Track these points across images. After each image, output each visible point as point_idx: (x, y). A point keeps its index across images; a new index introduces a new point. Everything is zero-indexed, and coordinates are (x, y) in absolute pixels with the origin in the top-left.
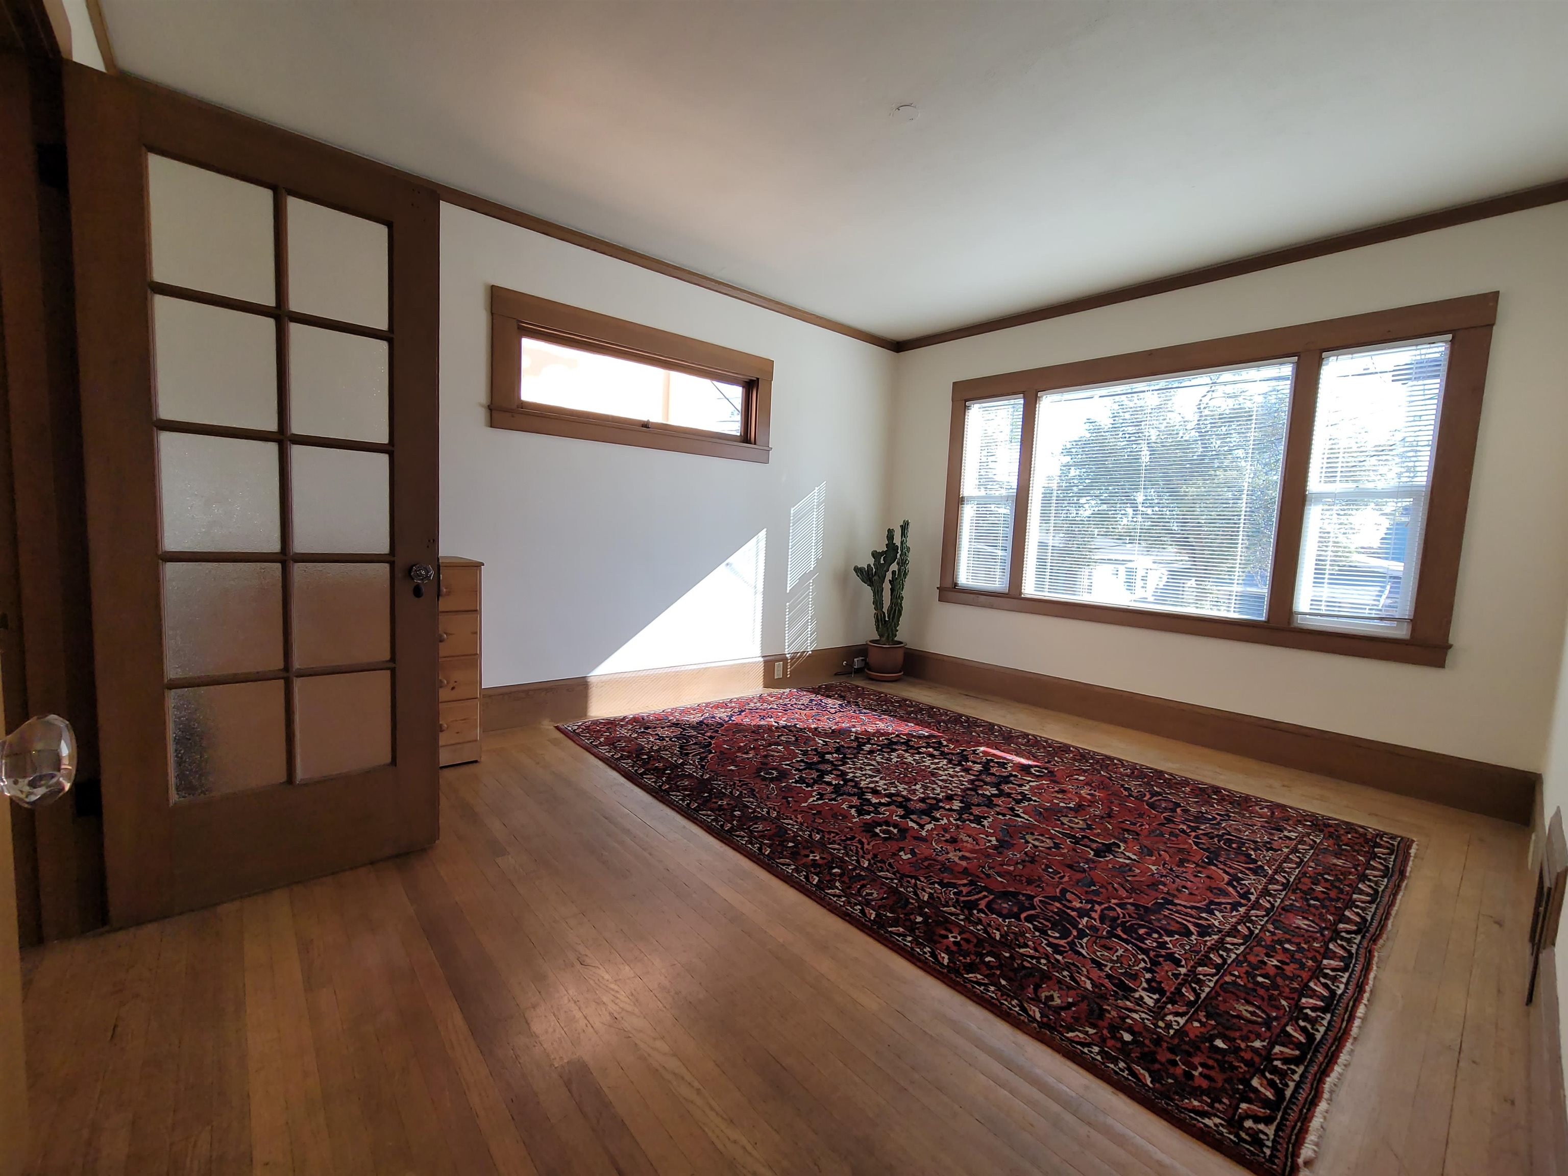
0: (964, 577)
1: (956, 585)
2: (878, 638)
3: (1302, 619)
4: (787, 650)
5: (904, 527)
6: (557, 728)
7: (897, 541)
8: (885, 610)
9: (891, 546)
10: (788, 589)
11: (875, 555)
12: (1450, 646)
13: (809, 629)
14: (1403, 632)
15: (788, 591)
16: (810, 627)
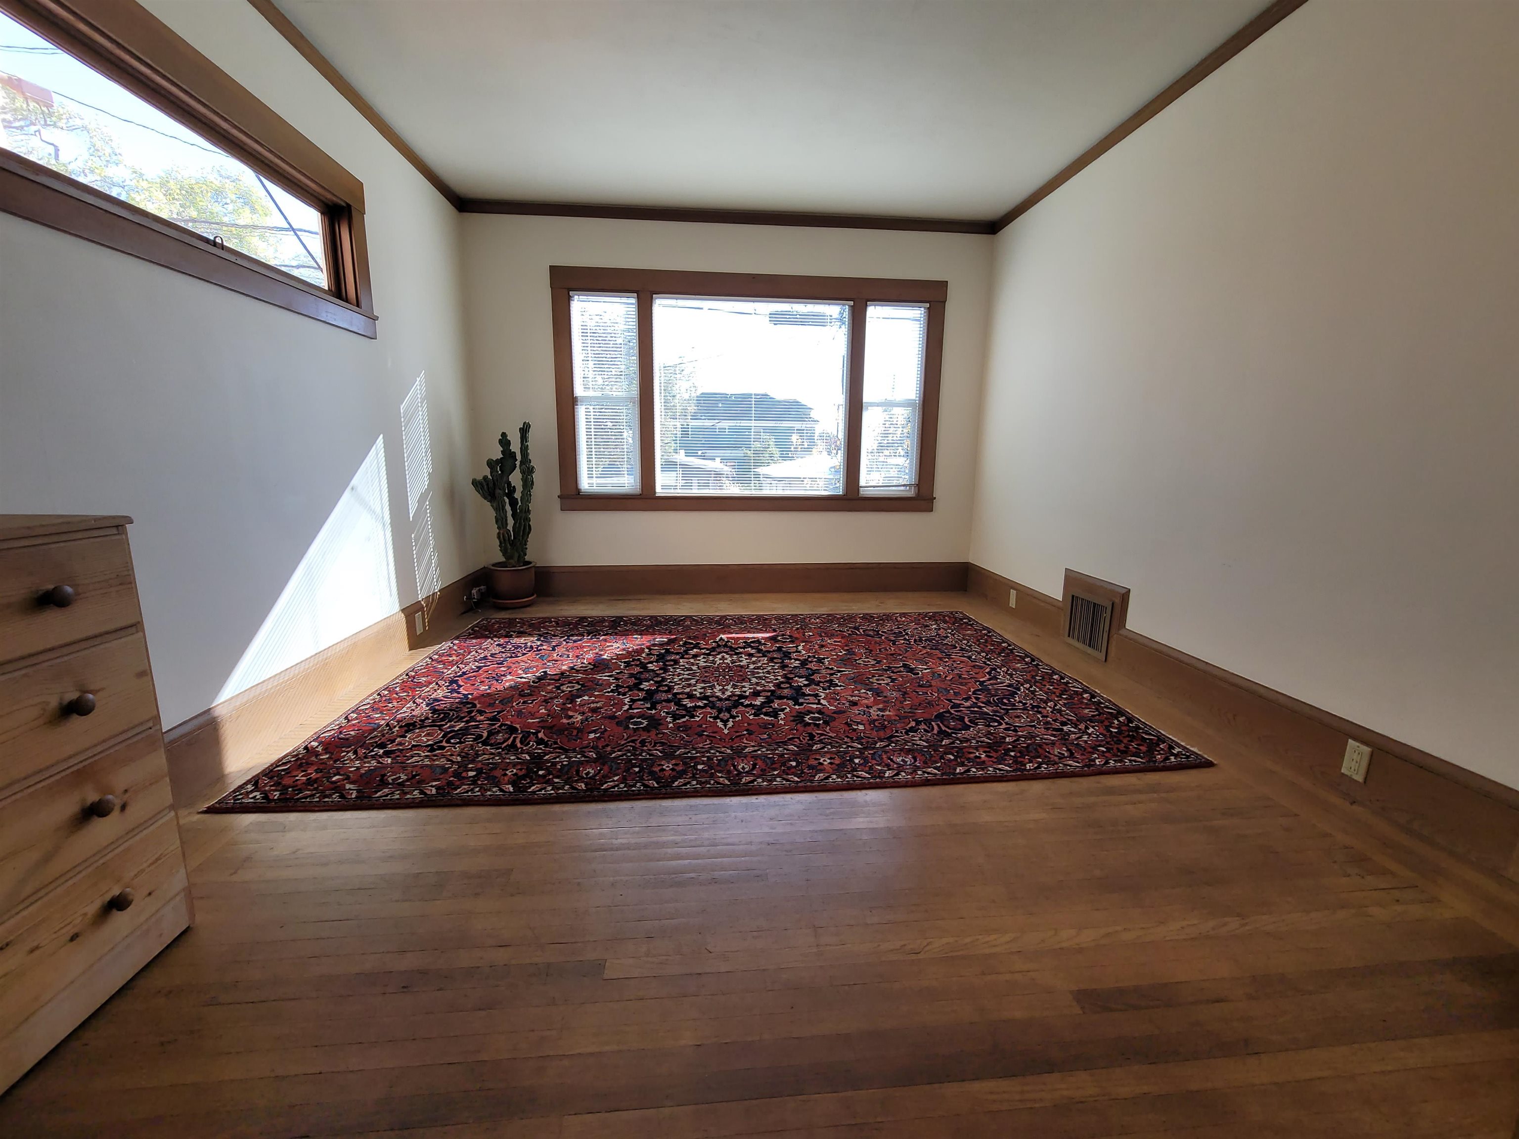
0: (588, 482)
1: (578, 491)
2: (503, 559)
3: (863, 491)
4: (420, 596)
5: (524, 431)
6: (211, 810)
7: (515, 447)
8: (510, 527)
9: (508, 455)
10: (411, 516)
11: (491, 464)
12: (935, 498)
13: (433, 565)
14: (912, 493)
15: (411, 519)
16: (433, 561)
